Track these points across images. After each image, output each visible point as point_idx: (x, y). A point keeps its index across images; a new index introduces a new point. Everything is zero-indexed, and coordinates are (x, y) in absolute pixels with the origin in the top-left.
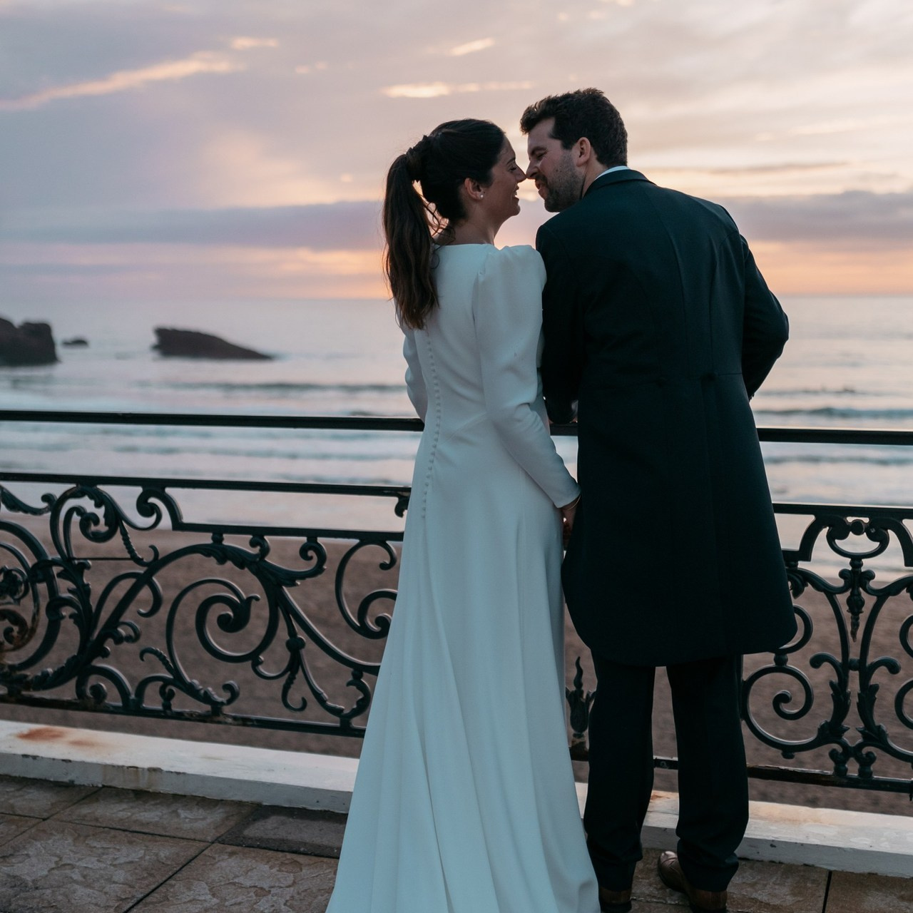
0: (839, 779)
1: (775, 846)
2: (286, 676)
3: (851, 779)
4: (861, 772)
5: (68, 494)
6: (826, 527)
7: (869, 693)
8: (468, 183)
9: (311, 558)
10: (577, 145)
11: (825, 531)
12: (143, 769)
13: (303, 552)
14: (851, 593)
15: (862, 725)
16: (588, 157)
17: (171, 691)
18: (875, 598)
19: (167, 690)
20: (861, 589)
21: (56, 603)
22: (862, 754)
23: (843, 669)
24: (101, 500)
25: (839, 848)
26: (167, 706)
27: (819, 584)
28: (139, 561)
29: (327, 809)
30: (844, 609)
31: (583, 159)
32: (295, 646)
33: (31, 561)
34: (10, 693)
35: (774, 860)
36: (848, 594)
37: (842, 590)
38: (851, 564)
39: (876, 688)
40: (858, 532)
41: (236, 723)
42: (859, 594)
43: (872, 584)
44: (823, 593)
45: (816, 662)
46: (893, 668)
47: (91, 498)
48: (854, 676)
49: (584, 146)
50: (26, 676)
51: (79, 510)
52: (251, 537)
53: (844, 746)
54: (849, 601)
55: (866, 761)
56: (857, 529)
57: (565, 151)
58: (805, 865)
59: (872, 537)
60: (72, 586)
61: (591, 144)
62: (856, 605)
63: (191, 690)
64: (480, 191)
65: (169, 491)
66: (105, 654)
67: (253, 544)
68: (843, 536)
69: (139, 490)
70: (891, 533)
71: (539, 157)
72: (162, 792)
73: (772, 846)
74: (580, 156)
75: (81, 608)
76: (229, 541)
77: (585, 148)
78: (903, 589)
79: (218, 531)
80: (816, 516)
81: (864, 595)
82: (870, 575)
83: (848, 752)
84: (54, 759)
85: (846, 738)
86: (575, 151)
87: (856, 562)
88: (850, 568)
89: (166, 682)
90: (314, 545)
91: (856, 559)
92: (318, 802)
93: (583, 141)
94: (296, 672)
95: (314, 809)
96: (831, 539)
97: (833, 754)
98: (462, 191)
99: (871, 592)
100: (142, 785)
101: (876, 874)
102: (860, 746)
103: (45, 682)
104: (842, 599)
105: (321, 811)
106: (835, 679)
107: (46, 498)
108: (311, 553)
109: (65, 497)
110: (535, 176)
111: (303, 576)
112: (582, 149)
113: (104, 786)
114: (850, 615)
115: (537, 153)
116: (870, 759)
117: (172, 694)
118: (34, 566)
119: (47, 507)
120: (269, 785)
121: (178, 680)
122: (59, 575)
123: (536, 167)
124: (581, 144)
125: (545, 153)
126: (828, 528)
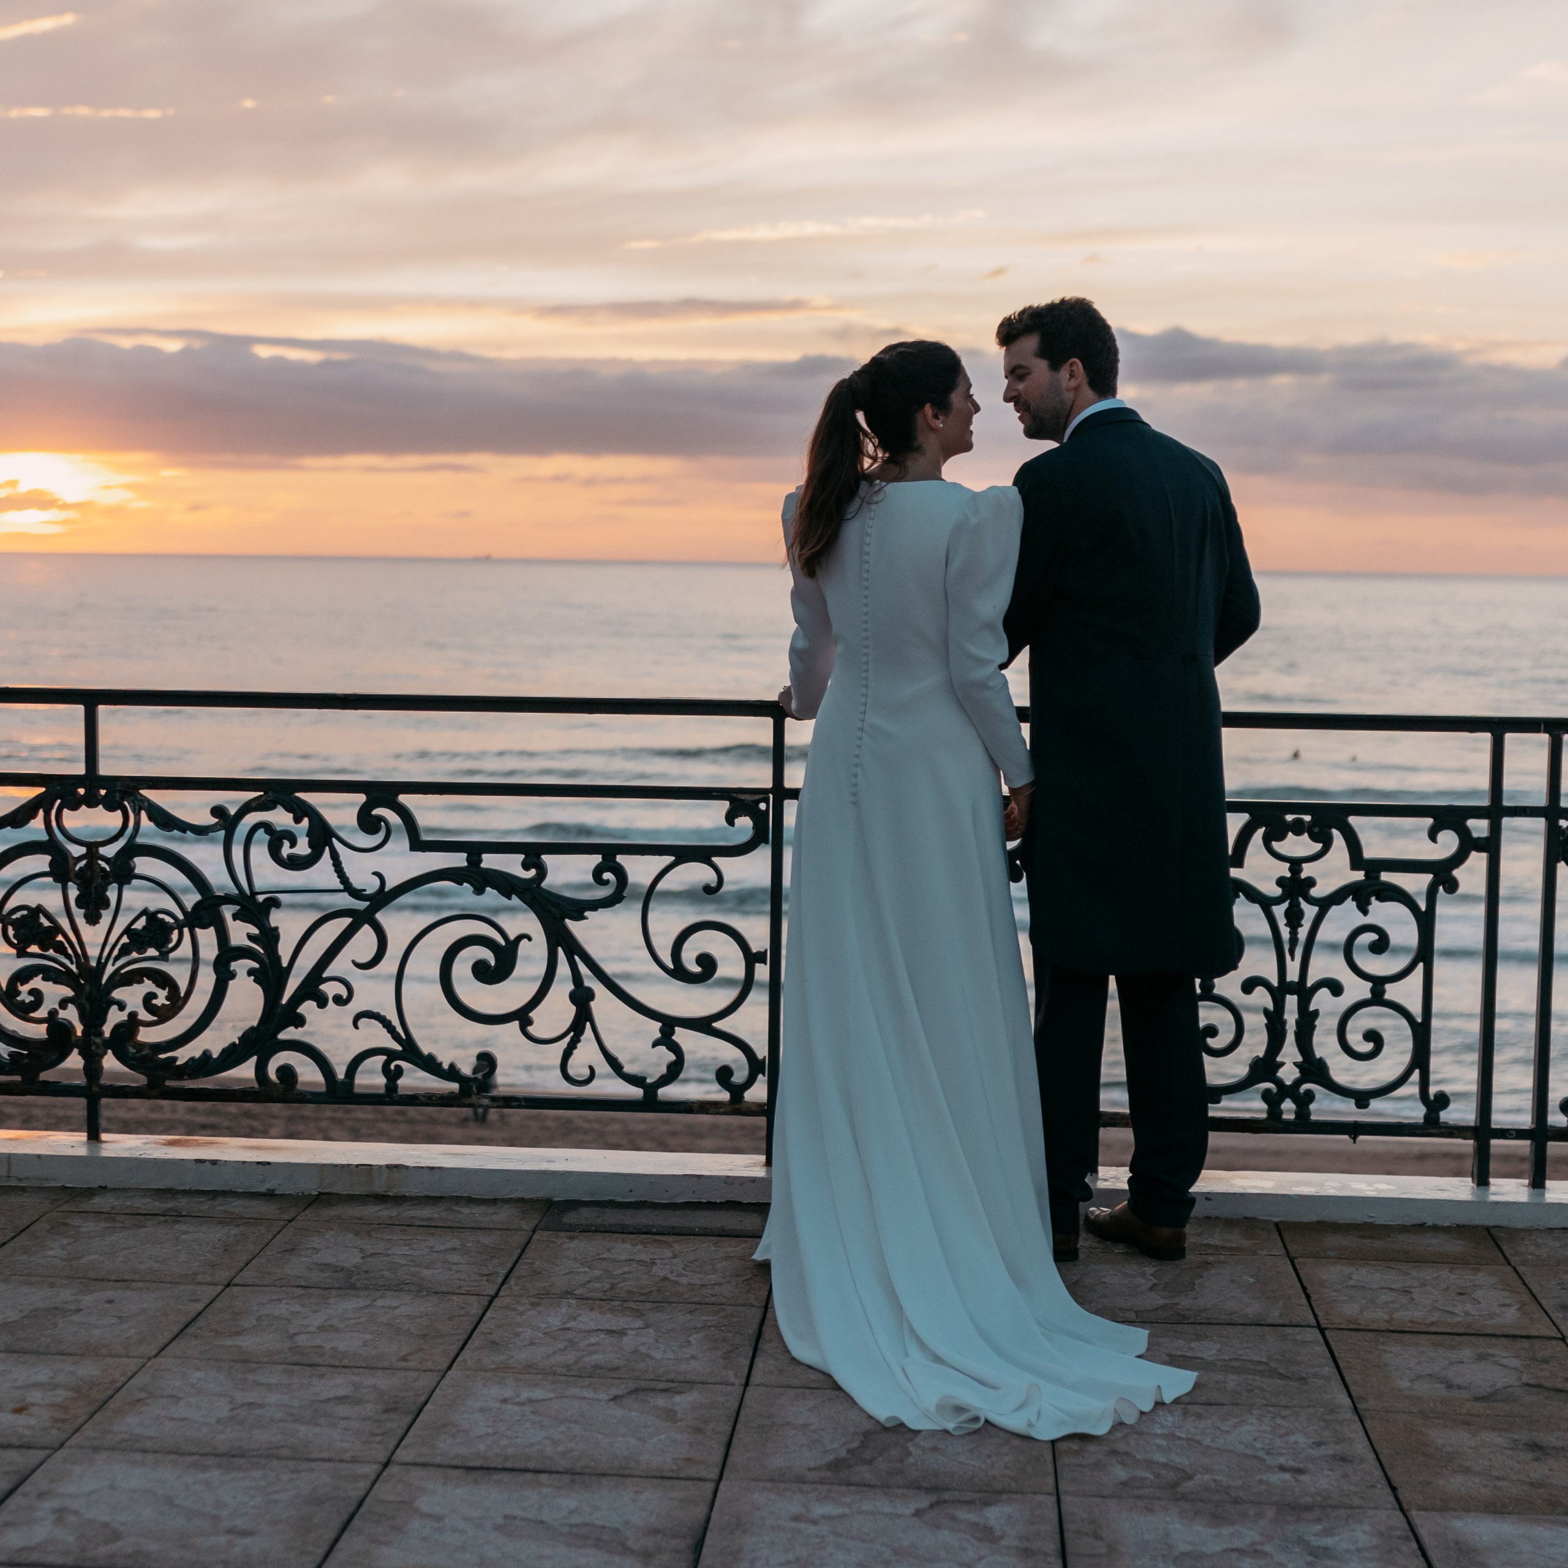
0: (1273, 1123)
1: (1210, 1199)
2: (567, 1039)
3: (1288, 1123)
4: (1298, 1114)
5: (254, 804)
6: (1261, 828)
7: (1307, 1021)
8: (928, 409)
9: (607, 882)
10: (1067, 366)
11: (1261, 831)
12: (380, 1167)
13: (597, 873)
14: (1290, 904)
15: (1300, 1059)
16: (1080, 380)
17: (398, 1067)
18: (1316, 909)
19: (392, 1067)
20: (1301, 899)
21: (227, 954)
22: (1299, 1093)
23: (1278, 994)
24: (300, 811)
25: (1284, 1195)
26: (392, 1086)
27: (1254, 895)
28: (356, 894)
29: (643, 1199)
30: (1282, 922)
31: (1073, 383)
32: (581, 998)
33: (191, 899)
34: (150, 1085)
35: (1210, 1215)
36: (1286, 905)
37: (1278, 901)
38: (1290, 870)
39: (1316, 1014)
40: (1298, 833)
41: (495, 1104)
42: (1299, 904)
43: (1315, 892)
44: (1257, 906)
45: (1249, 986)
46: (1336, 988)
47: (288, 810)
48: (1291, 1001)
49: (1074, 368)
50: (175, 1059)
51: (267, 827)
52: (522, 857)
53: (1279, 1083)
54: (1288, 914)
55: (1304, 1101)
56: (1298, 828)
57: (1053, 373)
58: (1245, 1218)
59: (1314, 838)
60: (255, 931)
61: (1083, 366)
62: (1294, 918)
63: (430, 1064)
64: (939, 419)
65: (403, 799)
66: (300, 1021)
67: (526, 866)
68: (1281, 837)
69: (361, 798)
70: (1335, 832)
71: (1021, 378)
72: (407, 1194)
73: (1207, 1199)
74: (1069, 380)
75: (267, 961)
76: (489, 861)
77: (1076, 370)
78: (1348, 897)
79: (475, 850)
80: (1250, 815)
81: (1304, 905)
82: (1311, 882)
83: (1285, 1092)
84: (244, 1162)
85: (1281, 1073)
86: (1064, 373)
87: (1297, 867)
88: (1288, 875)
89: (391, 1055)
90: (613, 864)
91: (1296, 864)
92: (631, 1191)
93: (1075, 362)
94: (582, 1032)
95: (628, 1200)
96: (1267, 841)
97: (1266, 1096)
98: (920, 419)
99: (1312, 901)
100: (378, 1187)
101: (1325, 1221)
102: (1298, 1083)
103: (205, 1065)
104: (1279, 911)
105: (636, 1202)
106: (1270, 1006)
107: (218, 811)
108: (607, 876)
109: (246, 808)
110: (1014, 399)
111: (595, 905)
112: (1072, 371)
113: (320, 1194)
114: (1288, 929)
115: (1019, 372)
116: (1310, 1096)
117: (399, 1072)
118: (197, 906)
119: (217, 824)
120: (563, 1174)
121: (410, 1051)
122: (235, 917)
123: (1017, 390)
124: (1071, 365)
125: (1029, 374)
126: (1264, 828)
